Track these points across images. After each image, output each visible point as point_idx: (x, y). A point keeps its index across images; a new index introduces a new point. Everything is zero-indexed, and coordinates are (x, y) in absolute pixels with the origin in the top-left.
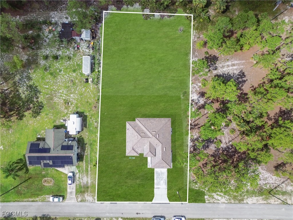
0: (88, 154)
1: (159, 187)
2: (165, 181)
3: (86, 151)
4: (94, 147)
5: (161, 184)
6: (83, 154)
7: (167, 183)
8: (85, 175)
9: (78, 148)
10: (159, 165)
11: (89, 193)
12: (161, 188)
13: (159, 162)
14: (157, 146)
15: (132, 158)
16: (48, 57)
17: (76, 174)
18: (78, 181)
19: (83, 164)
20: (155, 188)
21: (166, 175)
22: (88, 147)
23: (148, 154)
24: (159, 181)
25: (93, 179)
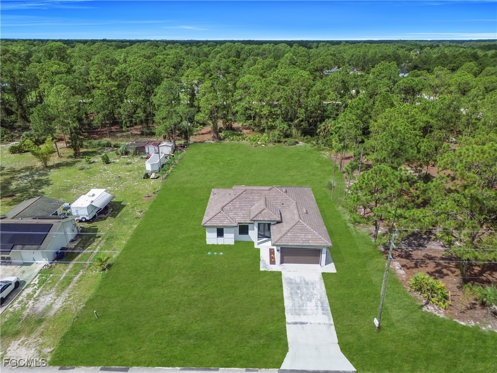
1: (303, 319)
2: (322, 303)
3: (89, 247)
5: (309, 311)
7: (329, 308)
8: (54, 289)
9: (72, 241)
10: (293, 237)
11: (33, 336)
12: (311, 324)
13: (294, 228)
14: (283, 205)
15: (215, 253)
16: (94, 162)
17: (26, 288)
18: (19, 303)
19: (64, 270)
20: (289, 322)
21: (321, 289)
22: (100, 241)
23: (262, 213)
24: (301, 302)
25: (73, 300)
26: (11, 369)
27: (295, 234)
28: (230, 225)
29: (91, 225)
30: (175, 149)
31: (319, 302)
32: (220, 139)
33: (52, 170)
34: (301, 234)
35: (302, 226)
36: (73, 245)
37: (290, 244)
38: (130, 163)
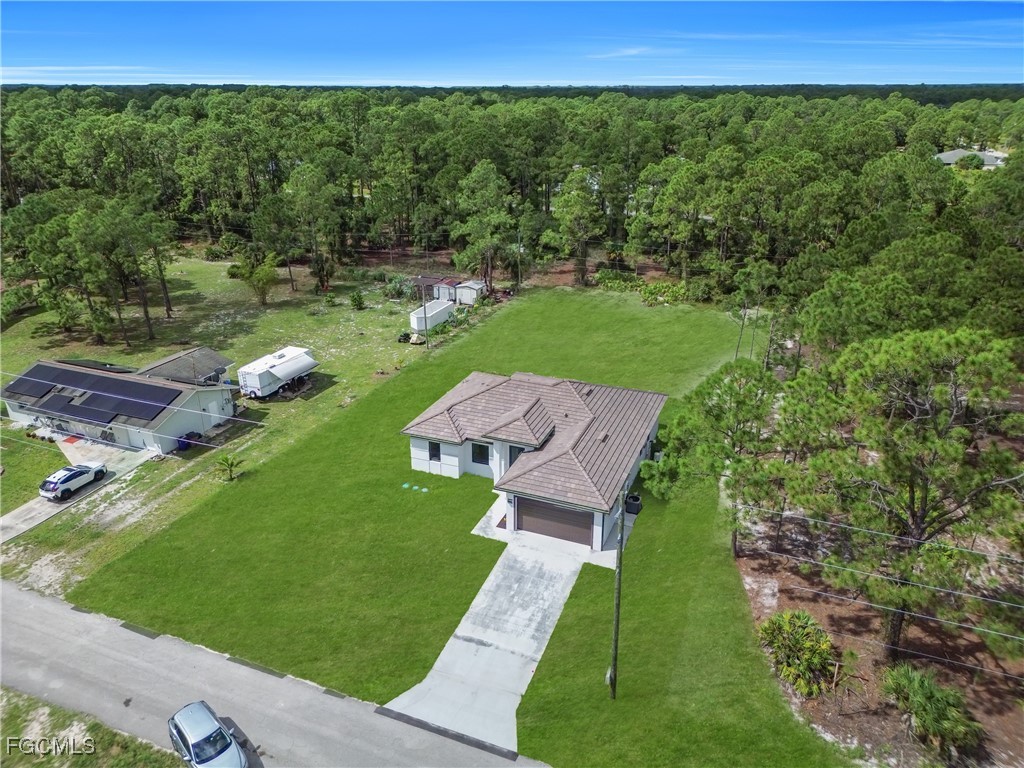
1: (488, 636)
2: (545, 617)
5: (509, 626)
7: (551, 631)
8: (145, 493)
9: (218, 426)
10: (541, 479)
11: (74, 554)
12: (497, 648)
13: (552, 463)
14: (567, 419)
15: (416, 488)
16: (341, 305)
17: (111, 483)
18: (88, 504)
19: (179, 467)
20: (459, 634)
21: (563, 591)
22: (258, 434)
23: (511, 426)
24: (505, 606)
25: (158, 516)
26: (20, 589)
27: (546, 476)
28: (450, 439)
29: (262, 406)
30: (488, 296)
31: (540, 615)
32: (587, 284)
33: (268, 311)
34: (558, 478)
35: (569, 461)
36: (213, 434)
37: (528, 491)
38: (396, 313)
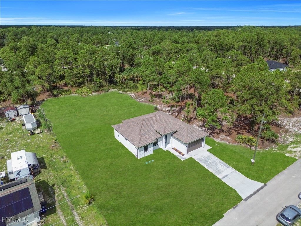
0: (64, 197)
2: (222, 163)
3: (56, 195)
4: (73, 182)
6: (51, 201)
10: (191, 136)
12: (229, 174)
14: (168, 122)
15: (150, 162)
20: (221, 178)
21: (215, 157)
22: (58, 187)
35: (190, 129)
37: (193, 140)
